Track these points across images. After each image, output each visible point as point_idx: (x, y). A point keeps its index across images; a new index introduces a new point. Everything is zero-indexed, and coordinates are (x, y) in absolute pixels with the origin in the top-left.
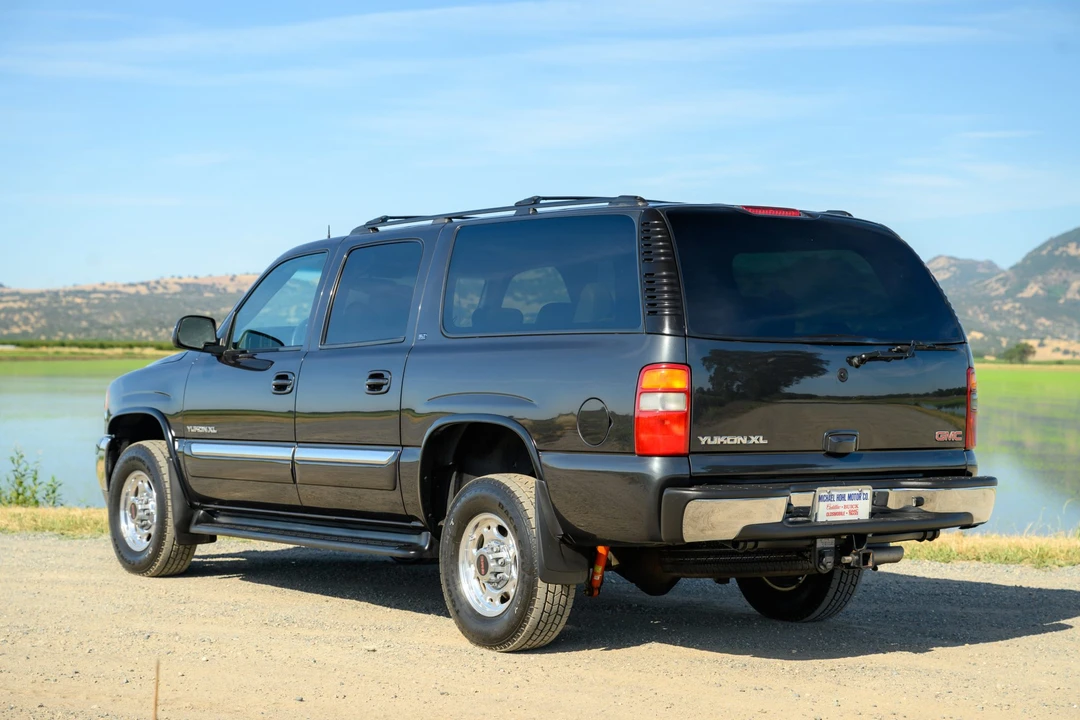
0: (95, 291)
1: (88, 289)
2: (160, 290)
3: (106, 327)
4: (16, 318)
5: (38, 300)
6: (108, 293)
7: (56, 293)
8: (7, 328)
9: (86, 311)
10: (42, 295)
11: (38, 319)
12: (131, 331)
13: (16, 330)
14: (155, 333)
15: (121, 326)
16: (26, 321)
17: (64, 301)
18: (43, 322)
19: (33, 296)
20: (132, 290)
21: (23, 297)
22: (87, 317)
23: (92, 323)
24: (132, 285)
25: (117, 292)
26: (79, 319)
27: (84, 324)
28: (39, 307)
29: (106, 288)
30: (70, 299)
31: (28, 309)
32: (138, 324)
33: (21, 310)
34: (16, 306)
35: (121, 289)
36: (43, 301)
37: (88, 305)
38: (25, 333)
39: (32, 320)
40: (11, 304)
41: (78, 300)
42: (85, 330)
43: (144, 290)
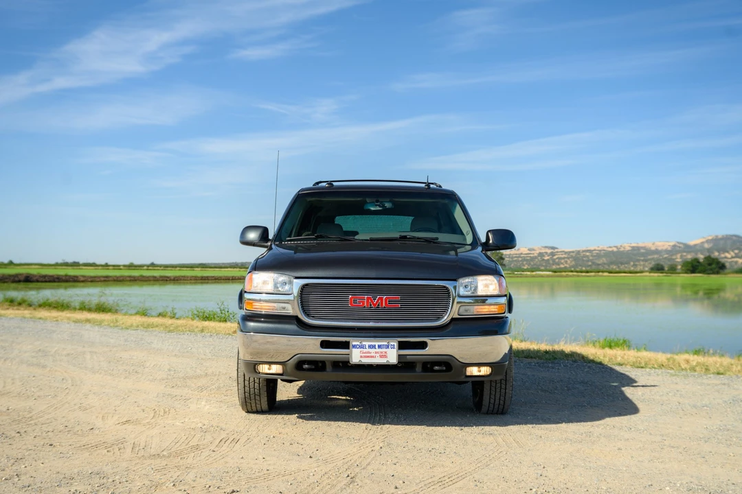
0: (595, 250)
1: (592, 249)
2: (622, 249)
3: (599, 265)
4: (563, 261)
5: (572, 254)
6: (600, 251)
7: (579, 251)
8: (559, 265)
9: (591, 258)
10: (573, 252)
11: (571, 261)
12: (609, 266)
13: (562, 266)
14: (619, 267)
15: (605, 264)
16: (566, 262)
17: (582, 254)
18: (573, 263)
19: (570, 252)
20: (610, 249)
21: (566, 253)
22: (591, 261)
23: (593, 263)
24: (610, 247)
25: (604, 250)
26: (588, 261)
27: (590, 263)
28: (572, 257)
29: (599, 249)
30: (584, 253)
31: (568, 258)
32: (612, 263)
33: (564, 258)
34: (563, 256)
35: (605, 249)
36: (574, 254)
37: (592, 256)
38: (565, 267)
39: (569, 262)
40: (561, 256)
41: (588, 254)
42: (590, 266)
43: (615, 249)
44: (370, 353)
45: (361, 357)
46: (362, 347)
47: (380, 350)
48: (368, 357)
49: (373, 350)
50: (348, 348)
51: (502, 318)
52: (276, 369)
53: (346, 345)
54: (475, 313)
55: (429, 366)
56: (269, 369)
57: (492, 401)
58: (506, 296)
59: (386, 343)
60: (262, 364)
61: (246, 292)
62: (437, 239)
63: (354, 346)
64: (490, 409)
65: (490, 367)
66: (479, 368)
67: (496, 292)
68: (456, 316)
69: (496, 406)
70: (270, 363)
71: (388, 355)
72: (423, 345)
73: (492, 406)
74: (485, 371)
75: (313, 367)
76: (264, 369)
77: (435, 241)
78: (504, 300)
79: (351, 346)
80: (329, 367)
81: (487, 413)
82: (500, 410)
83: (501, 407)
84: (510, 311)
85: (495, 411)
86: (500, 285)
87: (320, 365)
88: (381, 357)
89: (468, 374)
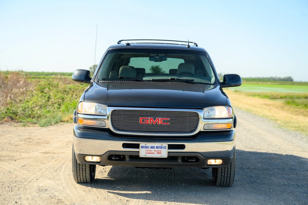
44: (151, 151)
45: (146, 153)
46: (147, 147)
47: (157, 149)
48: (150, 153)
49: (153, 150)
50: (139, 148)
51: (230, 131)
52: (96, 159)
53: (137, 146)
54: (213, 128)
55: (185, 159)
56: (92, 159)
57: (222, 180)
58: (232, 118)
59: (160, 146)
60: (88, 156)
61: (78, 113)
62: (193, 80)
63: (142, 147)
64: (222, 184)
65: (222, 160)
66: (215, 160)
67: (227, 116)
68: (202, 130)
69: (225, 183)
70: (92, 156)
71: (162, 152)
72: (183, 147)
73: (222, 183)
74: (219, 162)
75: (118, 158)
76: (89, 159)
77: (192, 82)
78: (231, 120)
79: (140, 147)
80: (127, 159)
81: (220, 186)
82: (227, 185)
83: (228, 183)
84: (235, 127)
85: (224, 185)
86: (229, 112)
87: (122, 157)
88: (158, 153)
89: (209, 163)
